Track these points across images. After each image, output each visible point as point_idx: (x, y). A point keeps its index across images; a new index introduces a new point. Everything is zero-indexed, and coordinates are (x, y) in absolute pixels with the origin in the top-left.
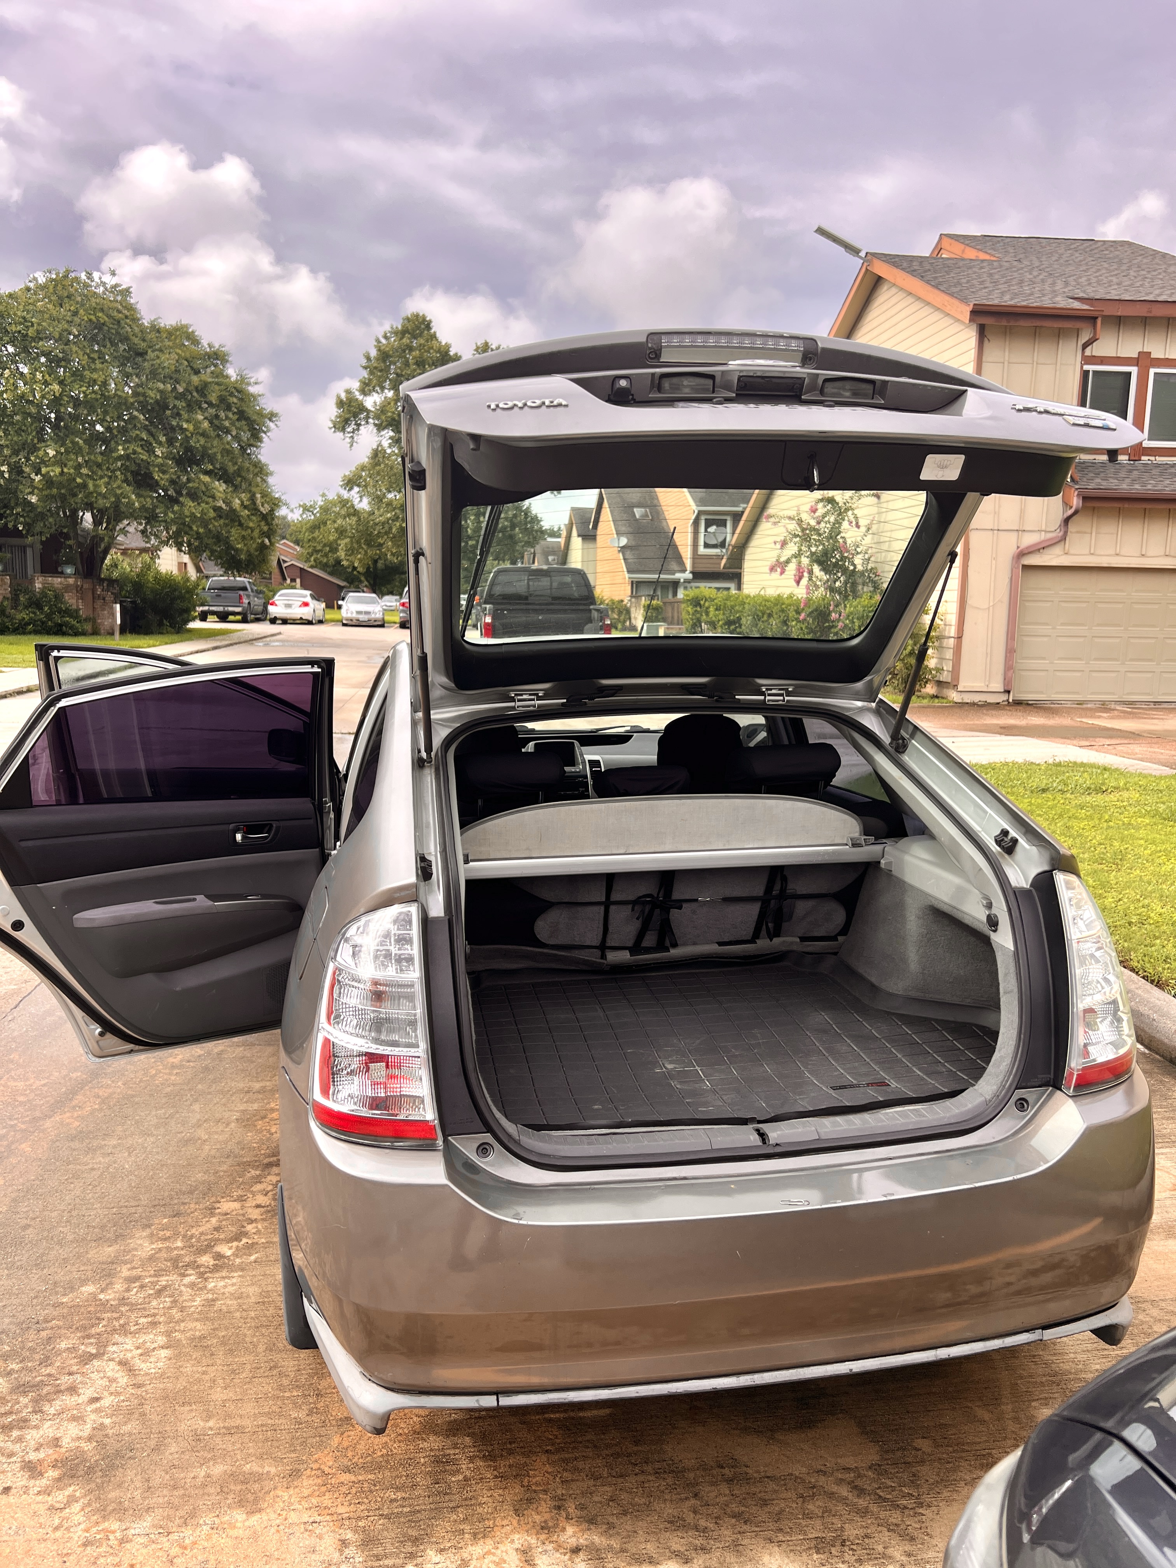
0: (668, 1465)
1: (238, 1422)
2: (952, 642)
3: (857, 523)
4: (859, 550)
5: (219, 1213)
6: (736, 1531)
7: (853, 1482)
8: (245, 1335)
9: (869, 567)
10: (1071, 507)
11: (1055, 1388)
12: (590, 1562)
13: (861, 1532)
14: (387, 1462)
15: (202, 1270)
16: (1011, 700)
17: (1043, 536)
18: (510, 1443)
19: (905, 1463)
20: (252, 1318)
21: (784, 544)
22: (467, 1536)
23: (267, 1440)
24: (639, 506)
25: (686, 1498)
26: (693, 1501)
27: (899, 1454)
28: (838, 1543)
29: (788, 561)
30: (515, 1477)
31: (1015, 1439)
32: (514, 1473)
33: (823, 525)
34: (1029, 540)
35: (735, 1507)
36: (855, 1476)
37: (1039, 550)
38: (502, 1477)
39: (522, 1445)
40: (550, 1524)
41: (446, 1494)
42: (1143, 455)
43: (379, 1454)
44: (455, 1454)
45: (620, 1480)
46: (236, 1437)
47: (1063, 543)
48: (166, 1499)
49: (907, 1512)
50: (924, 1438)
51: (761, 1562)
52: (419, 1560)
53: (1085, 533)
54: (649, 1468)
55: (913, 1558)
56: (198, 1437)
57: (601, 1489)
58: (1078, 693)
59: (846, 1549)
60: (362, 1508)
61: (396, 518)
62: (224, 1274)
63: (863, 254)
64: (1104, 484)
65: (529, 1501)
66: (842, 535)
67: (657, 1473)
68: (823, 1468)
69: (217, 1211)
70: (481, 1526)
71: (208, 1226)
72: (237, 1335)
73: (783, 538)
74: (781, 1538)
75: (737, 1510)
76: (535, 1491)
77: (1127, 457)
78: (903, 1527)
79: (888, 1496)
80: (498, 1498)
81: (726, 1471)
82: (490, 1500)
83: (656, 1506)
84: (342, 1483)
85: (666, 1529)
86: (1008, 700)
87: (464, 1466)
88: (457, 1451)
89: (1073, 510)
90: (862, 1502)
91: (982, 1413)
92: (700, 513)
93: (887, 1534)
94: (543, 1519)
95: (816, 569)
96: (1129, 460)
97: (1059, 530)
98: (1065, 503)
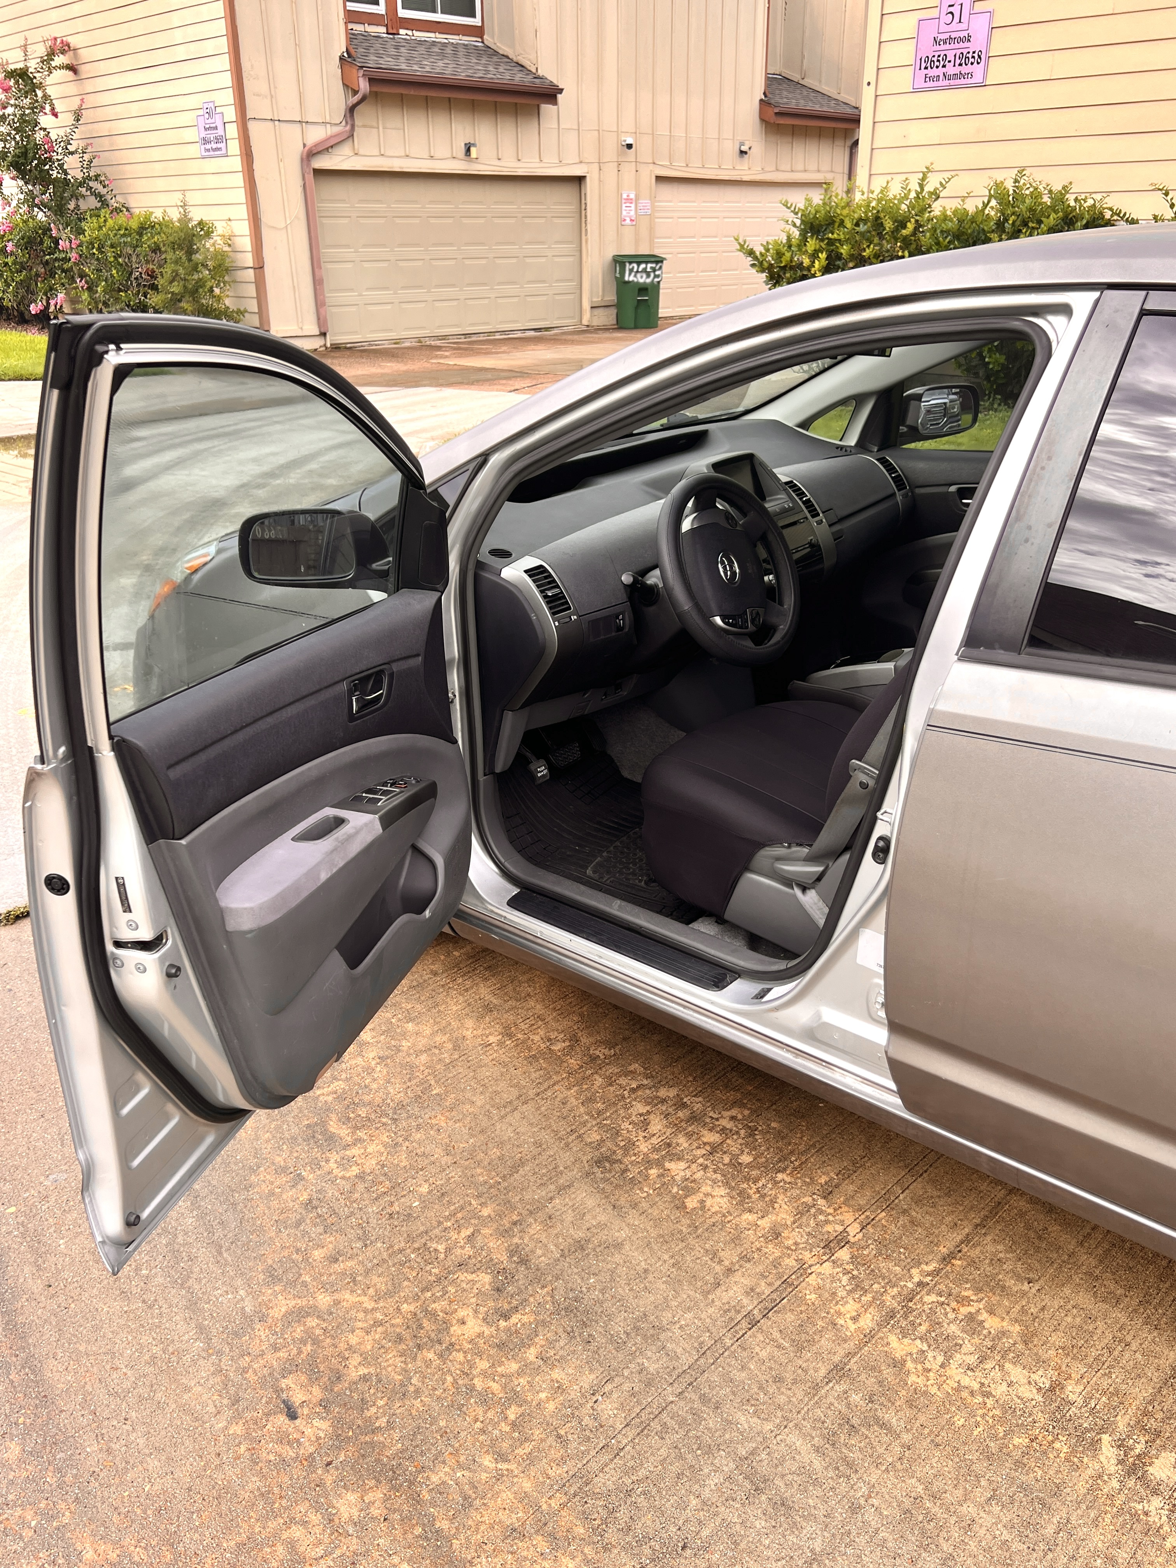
2: (250, 274)
3: (53, 109)
4: (71, 148)
9: (92, 174)
10: (356, 93)
16: (328, 345)
17: (330, 131)
34: (316, 135)
37: (327, 149)
42: (401, 27)
47: (351, 139)
53: (372, 128)
58: (391, 330)
77: (384, 29)
86: (325, 345)
89: (359, 96)
96: (387, 33)
97: (344, 122)
98: (346, 85)
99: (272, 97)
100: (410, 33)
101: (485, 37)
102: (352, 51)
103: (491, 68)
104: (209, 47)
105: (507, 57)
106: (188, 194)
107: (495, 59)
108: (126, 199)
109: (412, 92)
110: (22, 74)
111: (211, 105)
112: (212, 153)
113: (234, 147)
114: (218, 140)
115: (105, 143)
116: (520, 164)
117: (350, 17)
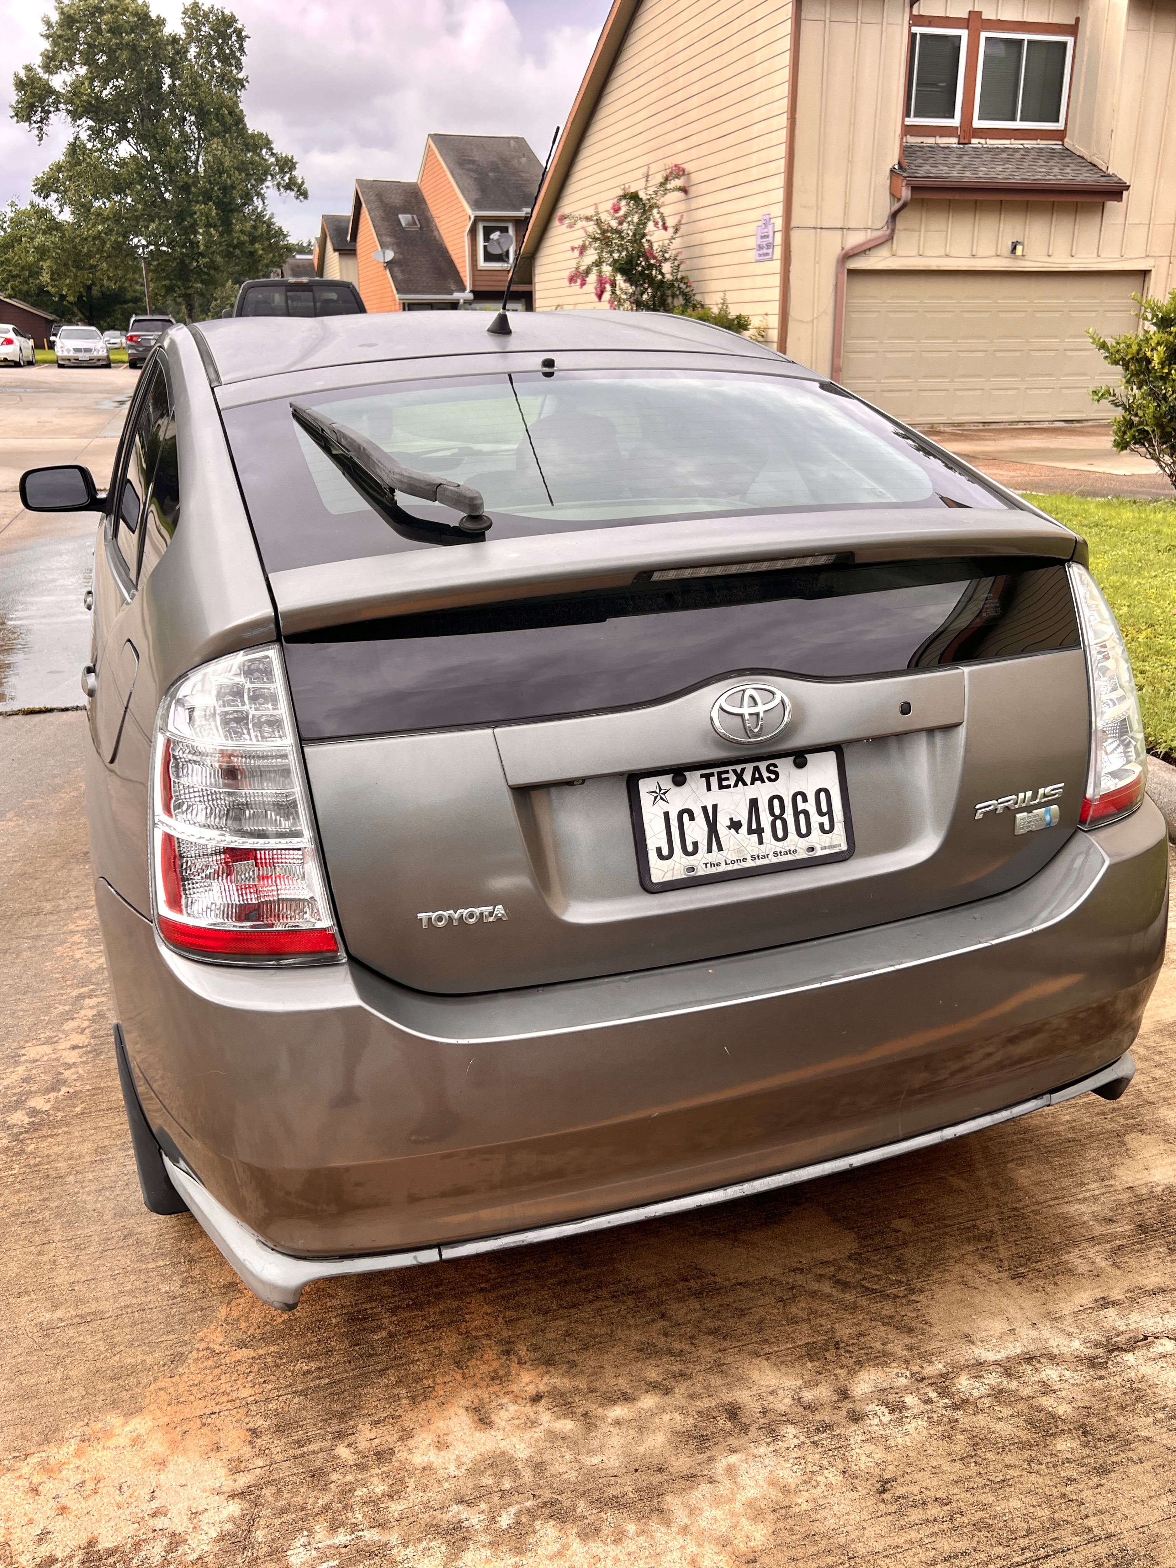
0: (625, 1286)
1: (94, 1307)
3: (664, 224)
4: (667, 255)
5: (26, 1061)
6: (716, 1349)
7: (834, 1276)
8: (85, 1202)
9: (679, 277)
10: (899, 200)
11: (1029, 1146)
12: (555, 1409)
13: (854, 1331)
14: (291, 1328)
15: (15, 1130)
17: (870, 235)
18: (437, 1286)
19: (886, 1248)
20: (90, 1181)
21: (583, 249)
22: (404, 1401)
23: (135, 1323)
24: (405, 211)
25: (653, 1321)
26: (662, 1323)
27: (878, 1239)
28: (831, 1346)
29: (588, 272)
30: (450, 1324)
31: (998, 1206)
32: (448, 1320)
33: (625, 225)
34: (855, 239)
35: (709, 1323)
36: (835, 1270)
37: (865, 251)
38: (434, 1326)
39: (450, 1286)
40: (501, 1373)
41: (370, 1355)
42: (974, 137)
43: (280, 1320)
44: (372, 1309)
45: (573, 1311)
46: (94, 1325)
47: (889, 244)
48: (16, 1414)
49: (899, 1301)
50: (901, 1217)
51: (751, 1381)
52: (352, 1439)
53: (914, 230)
54: (603, 1293)
55: (916, 1352)
56: (45, 1331)
57: (552, 1324)
59: (842, 1351)
60: (270, 1387)
61: (109, 231)
62: (45, 1132)
64: (934, 172)
65: (471, 1349)
66: (648, 238)
67: (614, 1296)
68: (799, 1265)
69: (23, 1058)
70: (418, 1387)
71: (14, 1077)
72: (75, 1202)
73: (581, 243)
74: (767, 1349)
75: (712, 1325)
76: (476, 1338)
77: (955, 140)
78: (898, 1318)
79: (875, 1287)
80: (433, 1351)
81: (692, 1284)
82: (424, 1355)
83: (620, 1334)
84: (239, 1361)
85: (637, 1360)
87: (385, 1321)
88: (374, 1304)
89: (901, 203)
90: (849, 1297)
91: (956, 1182)
92: (477, 219)
93: (882, 1328)
94: (491, 1369)
95: (619, 279)
96: (959, 143)
97: (886, 227)
98: (892, 195)
99: (818, 208)
100: (983, 141)
101: (1066, 140)
102: (904, 163)
105: (1082, 158)
106: (727, 293)
107: (1068, 160)
108: (703, 298)
109: (957, 196)
110: (634, 198)
111: (768, 217)
112: (763, 258)
113: (778, 252)
114: (768, 246)
115: (693, 252)
116: (1072, 261)
117: (908, 130)
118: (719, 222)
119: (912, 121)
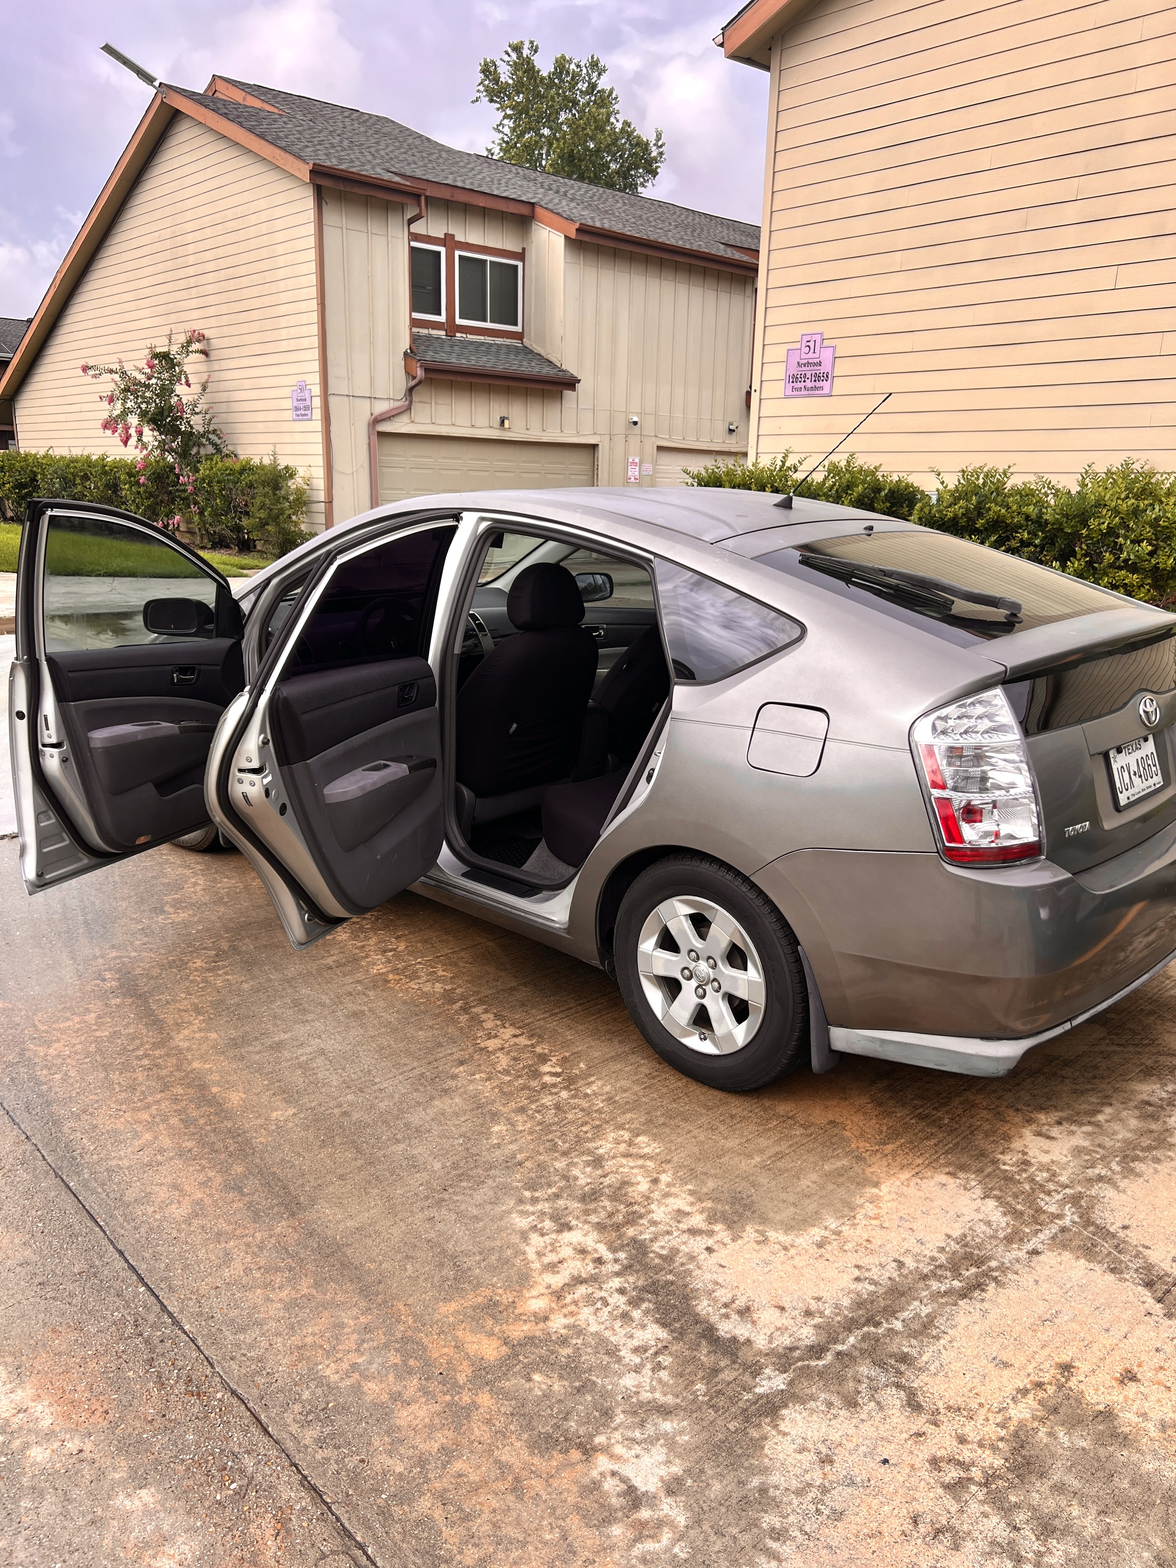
2: (322, 507)
3: (187, 381)
4: (197, 410)
9: (211, 429)
10: (414, 378)
12: (1073, 1124)
17: (393, 404)
21: (112, 399)
29: (118, 420)
34: (381, 407)
37: (390, 418)
42: (457, 332)
46: (787, 1158)
47: (408, 411)
52: (1001, 1162)
53: (427, 403)
60: (927, 1156)
62: (583, 1082)
63: (157, 84)
66: (176, 393)
69: (490, 1049)
70: (999, 1134)
71: (504, 1060)
73: (111, 394)
74: (1127, 1077)
77: (443, 333)
80: (982, 1119)
82: (980, 1122)
84: (893, 1150)
89: (416, 380)
95: (147, 429)
96: (447, 335)
97: (404, 399)
98: (407, 373)
99: (349, 379)
100: (464, 335)
101: (526, 340)
102: (414, 348)
103: (525, 363)
104: (305, 343)
105: (540, 355)
106: (278, 446)
107: (530, 356)
109: (459, 379)
110: (165, 357)
111: (303, 384)
112: (300, 418)
113: (317, 414)
114: (306, 408)
115: (223, 408)
116: (544, 434)
117: (415, 323)
118: (247, 384)
119: (416, 315)
